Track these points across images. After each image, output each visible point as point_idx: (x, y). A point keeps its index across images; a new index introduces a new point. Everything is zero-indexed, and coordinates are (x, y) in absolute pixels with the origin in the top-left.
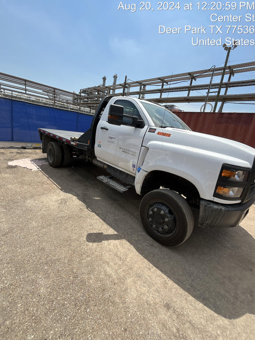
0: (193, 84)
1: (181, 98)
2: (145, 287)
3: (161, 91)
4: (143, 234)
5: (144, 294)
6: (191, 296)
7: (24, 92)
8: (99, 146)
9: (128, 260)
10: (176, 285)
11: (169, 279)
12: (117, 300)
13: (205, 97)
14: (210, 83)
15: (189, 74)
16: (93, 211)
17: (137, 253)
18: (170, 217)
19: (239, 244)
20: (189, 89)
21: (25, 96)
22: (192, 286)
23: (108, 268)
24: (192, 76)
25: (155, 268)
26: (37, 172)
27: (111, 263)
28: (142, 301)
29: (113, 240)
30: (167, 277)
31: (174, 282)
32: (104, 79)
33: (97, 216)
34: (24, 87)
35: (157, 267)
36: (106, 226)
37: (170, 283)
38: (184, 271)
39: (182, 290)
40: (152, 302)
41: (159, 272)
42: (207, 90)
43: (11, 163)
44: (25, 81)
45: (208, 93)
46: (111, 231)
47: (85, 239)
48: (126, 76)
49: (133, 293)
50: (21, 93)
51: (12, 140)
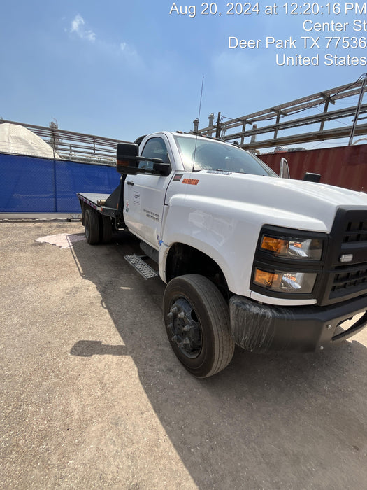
0: (329, 110)
1: (309, 134)
2: (115, 445)
3: (275, 128)
4: (165, 349)
5: (105, 457)
6: (192, 481)
7: (93, 151)
8: (127, 210)
9: (114, 391)
10: (175, 452)
11: (167, 437)
12: (54, 459)
13: (349, 128)
14: (359, 103)
15: (322, 95)
16: (107, 308)
17: (138, 381)
18: (193, 324)
19: (351, 388)
20: (322, 118)
21: (95, 158)
22: (204, 458)
23: (74, 401)
24: (327, 98)
25: (153, 412)
26: (65, 251)
27: (84, 393)
28: (94, 471)
29: (111, 356)
30: (164, 433)
31: (174, 445)
32: (196, 122)
33: (108, 316)
34: (92, 145)
35: (157, 411)
36: (113, 331)
37: (166, 444)
38: (206, 426)
39: (180, 463)
40: (110, 477)
41: (156, 421)
42: (353, 117)
43: (40, 240)
44: (94, 137)
45: (355, 120)
46: (117, 340)
47: (69, 349)
48: (219, 113)
49: (87, 453)
50: (89, 153)
51: (56, 211)
